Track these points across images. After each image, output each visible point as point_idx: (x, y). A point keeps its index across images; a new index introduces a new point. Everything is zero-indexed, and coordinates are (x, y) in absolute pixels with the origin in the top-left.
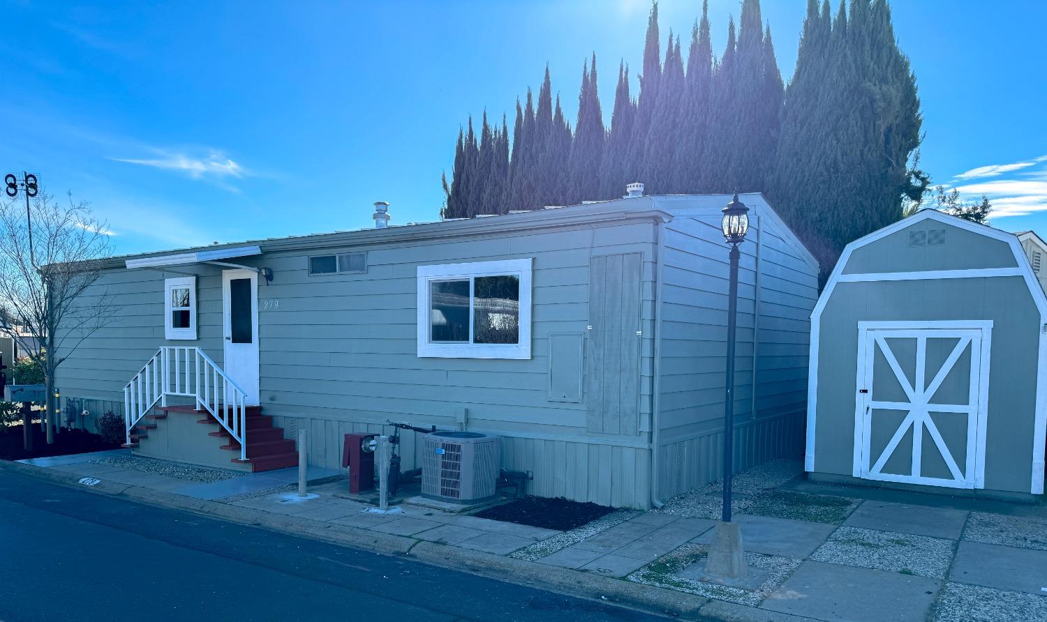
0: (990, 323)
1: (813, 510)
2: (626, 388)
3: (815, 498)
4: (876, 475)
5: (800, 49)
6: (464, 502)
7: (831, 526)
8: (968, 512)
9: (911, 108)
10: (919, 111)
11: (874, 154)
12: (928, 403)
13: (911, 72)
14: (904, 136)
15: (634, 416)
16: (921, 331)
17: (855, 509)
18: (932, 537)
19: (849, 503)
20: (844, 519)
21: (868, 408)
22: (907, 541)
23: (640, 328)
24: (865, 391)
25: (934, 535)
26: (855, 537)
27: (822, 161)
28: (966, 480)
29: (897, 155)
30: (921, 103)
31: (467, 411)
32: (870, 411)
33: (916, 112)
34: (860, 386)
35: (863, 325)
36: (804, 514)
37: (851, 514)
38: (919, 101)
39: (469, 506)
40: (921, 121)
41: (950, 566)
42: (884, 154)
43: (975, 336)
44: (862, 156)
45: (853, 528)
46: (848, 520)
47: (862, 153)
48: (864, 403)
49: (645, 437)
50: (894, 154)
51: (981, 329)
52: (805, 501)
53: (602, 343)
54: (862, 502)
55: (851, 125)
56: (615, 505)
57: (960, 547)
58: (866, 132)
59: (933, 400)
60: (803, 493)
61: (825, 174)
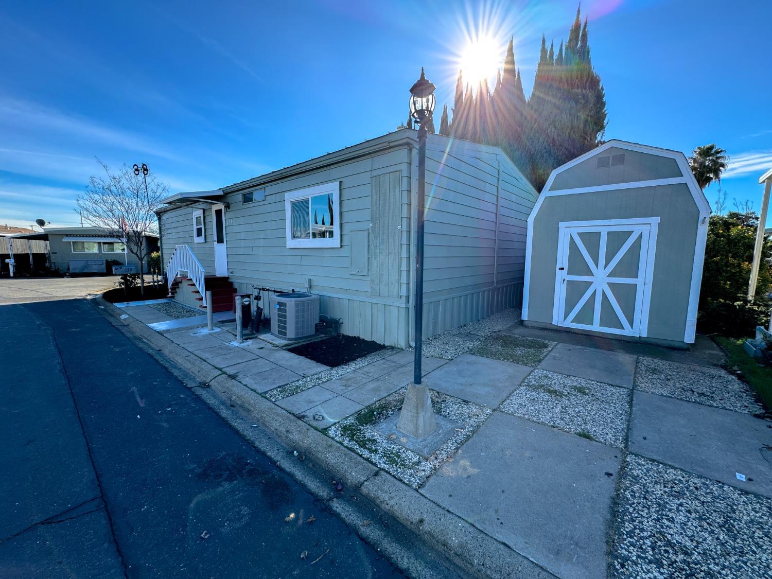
0: (658, 220)
1: (519, 351)
2: (392, 266)
3: (523, 340)
4: (569, 324)
5: (535, 80)
6: (289, 339)
7: (527, 369)
8: (636, 356)
9: (600, 107)
10: (605, 109)
11: (577, 135)
12: (607, 277)
13: (601, 86)
14: (595, 123)
15: (397, 285)
16: (603, 227)
17: (550, 351)
18: (609, 385)
19: (546, 346)
20: (540, 361)
21: (564, 280)
22: (588, 389)
23: (400, 224)
24: (562, 269)
25: (610, 382)
26: (545, 382)
27: (546, 140)
28: (633, 330)
29: (590, 134)
30: (606, 104)
31: (310, 280)
32: (566, 282)
33: (603, 109)
34: (559, 266)
35: (562, 225)
36: (511, 356)
37: (546, 356)
38: (605, 102)
39: (292, 342)
40: (606, 115)
41: (628, 426)
42: (582, 134)
43: (645, 229)
44: (569, 136)
45: (545, 372)
46: (543, 363)
47: (569, 134)
48: (561, 276)
49: (404, 299)
50: (589, 133)
51: (650, 224)
52: (515, 343)
53: (378, 235)
54: (557, 345)
55: (563, 118)
56: (387, 344)
57: (634, 399)
58: (572, 121)
59: (610, 275)
60: (516, 336)
61: (547, 147)
